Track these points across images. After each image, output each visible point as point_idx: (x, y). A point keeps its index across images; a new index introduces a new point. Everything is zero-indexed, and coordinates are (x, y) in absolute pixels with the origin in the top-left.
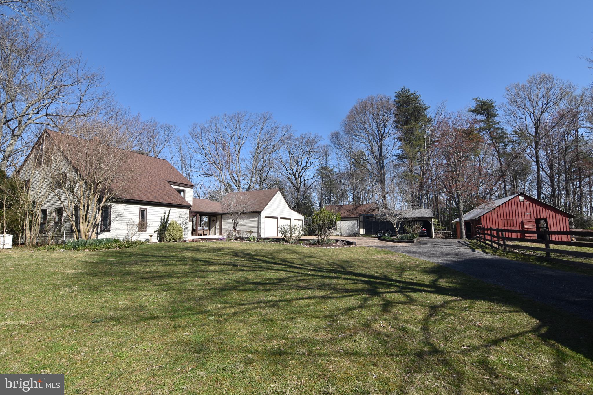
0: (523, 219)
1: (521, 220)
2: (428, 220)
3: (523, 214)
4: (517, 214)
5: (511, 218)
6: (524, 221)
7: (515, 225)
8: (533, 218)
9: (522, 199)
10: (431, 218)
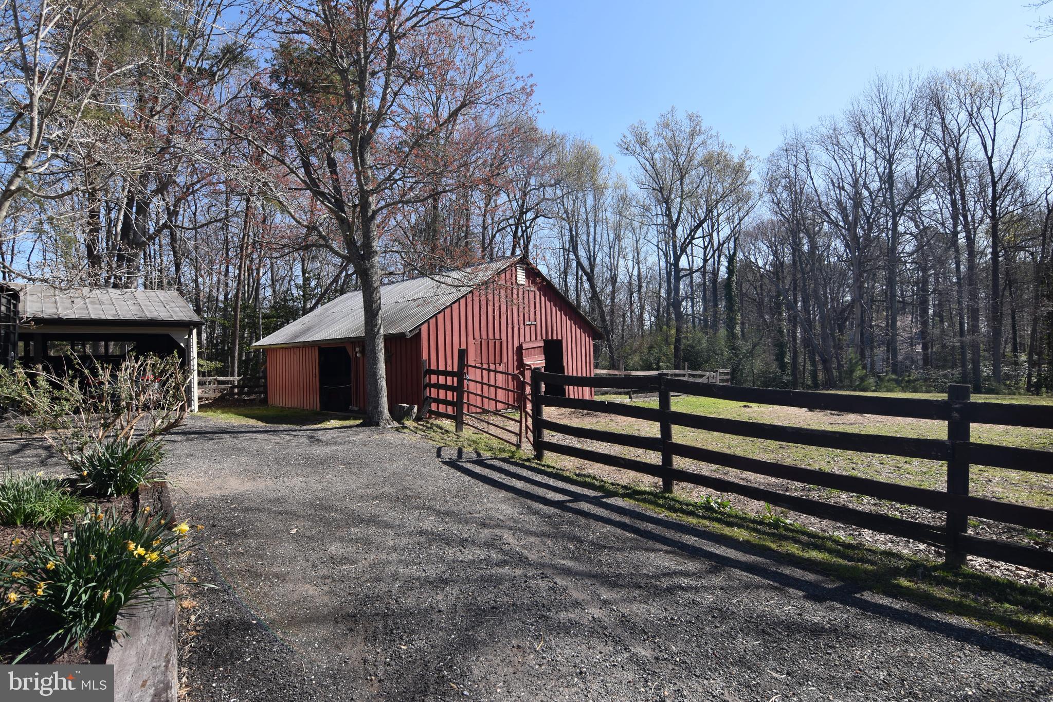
0: (522, 340)
1: (516, 344)
2: (175, 334)
3: (522, 325)
4: (510, 321)
5: (497, 336)
6: (524, 346)
7: (505, 360)
8: (539, 337)
9: (521, 277)
10: (187, 326)
